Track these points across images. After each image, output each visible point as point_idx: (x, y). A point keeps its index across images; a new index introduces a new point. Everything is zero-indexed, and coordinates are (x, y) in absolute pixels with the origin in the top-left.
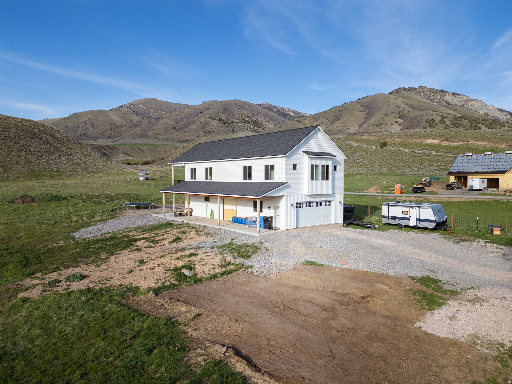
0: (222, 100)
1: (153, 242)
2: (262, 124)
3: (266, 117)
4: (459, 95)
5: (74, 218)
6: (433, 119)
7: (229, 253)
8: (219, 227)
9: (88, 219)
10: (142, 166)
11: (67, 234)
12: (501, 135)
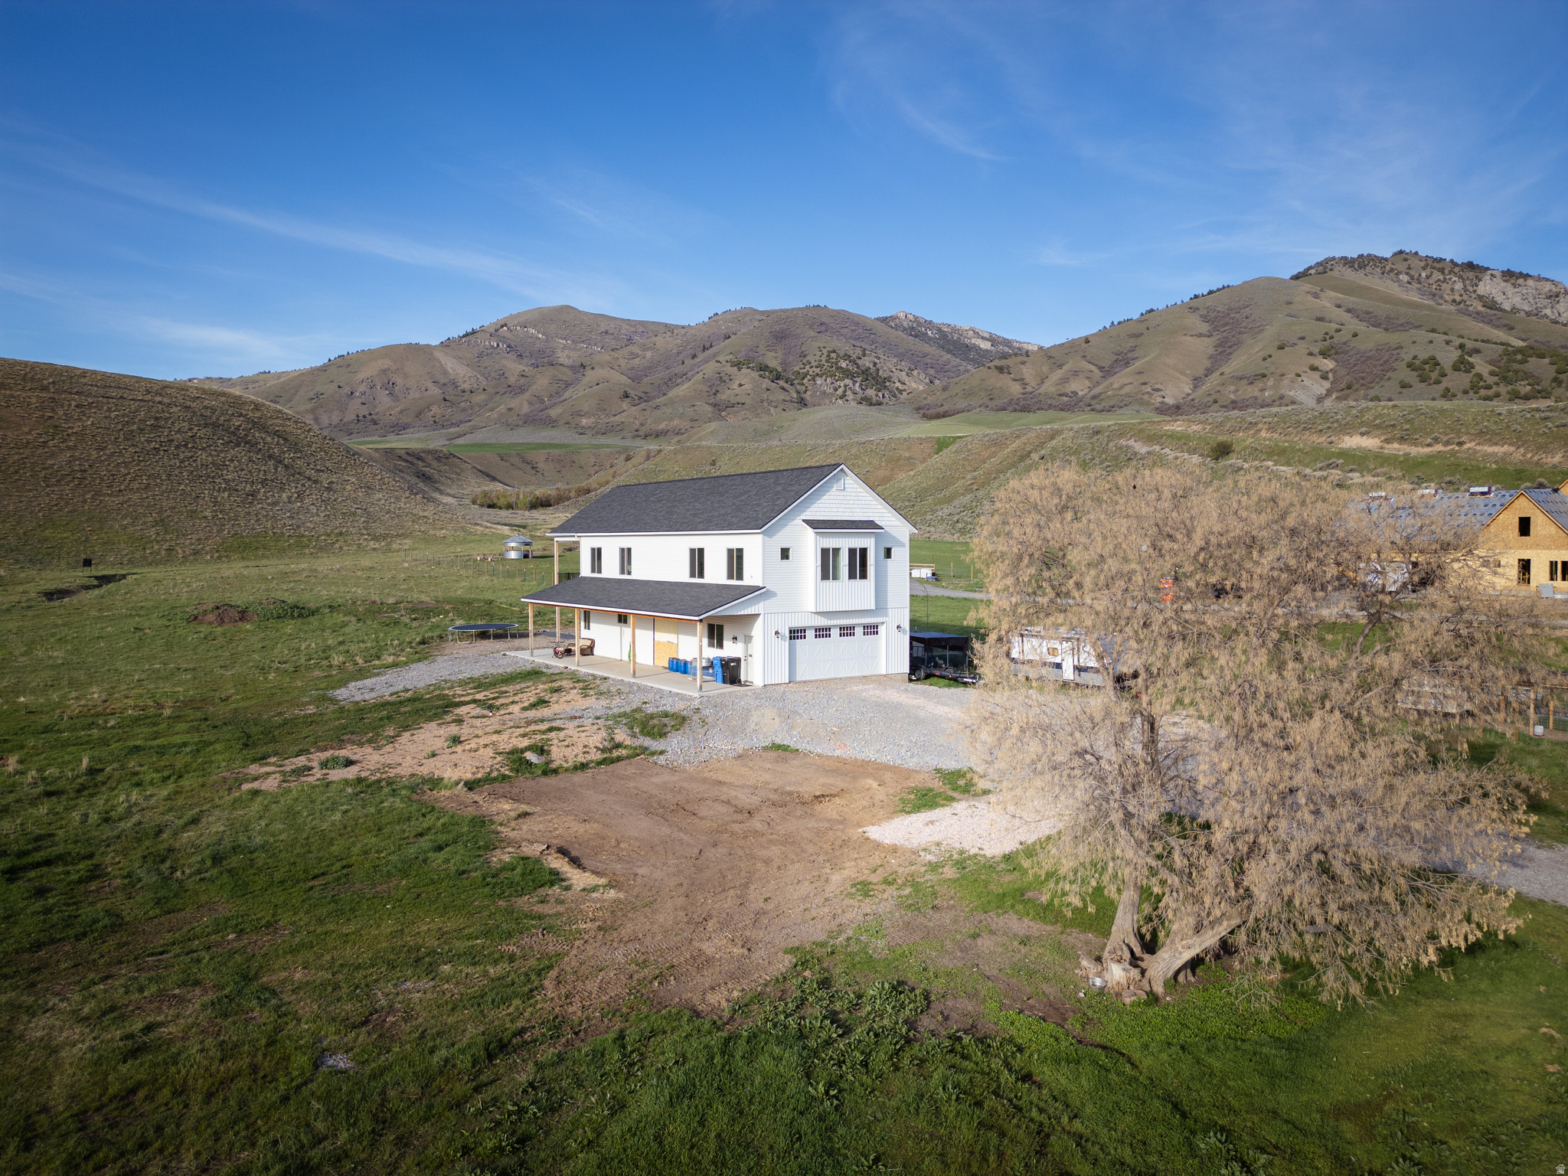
0: (769, 308)
1: (491, 708)
2: (889, 379)
3: (901, 357)
4: (1526, 276)
5: (337, 659)
6: (1433, 358)
7: (625, 728)
8: (632, 680)
9: (366, 662)
10: (527, 513)
11: (321, 692)
12: (1557, 426)
